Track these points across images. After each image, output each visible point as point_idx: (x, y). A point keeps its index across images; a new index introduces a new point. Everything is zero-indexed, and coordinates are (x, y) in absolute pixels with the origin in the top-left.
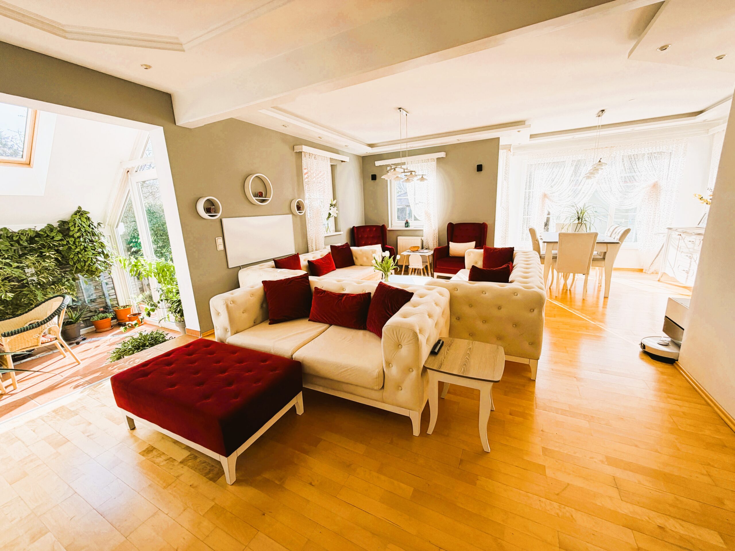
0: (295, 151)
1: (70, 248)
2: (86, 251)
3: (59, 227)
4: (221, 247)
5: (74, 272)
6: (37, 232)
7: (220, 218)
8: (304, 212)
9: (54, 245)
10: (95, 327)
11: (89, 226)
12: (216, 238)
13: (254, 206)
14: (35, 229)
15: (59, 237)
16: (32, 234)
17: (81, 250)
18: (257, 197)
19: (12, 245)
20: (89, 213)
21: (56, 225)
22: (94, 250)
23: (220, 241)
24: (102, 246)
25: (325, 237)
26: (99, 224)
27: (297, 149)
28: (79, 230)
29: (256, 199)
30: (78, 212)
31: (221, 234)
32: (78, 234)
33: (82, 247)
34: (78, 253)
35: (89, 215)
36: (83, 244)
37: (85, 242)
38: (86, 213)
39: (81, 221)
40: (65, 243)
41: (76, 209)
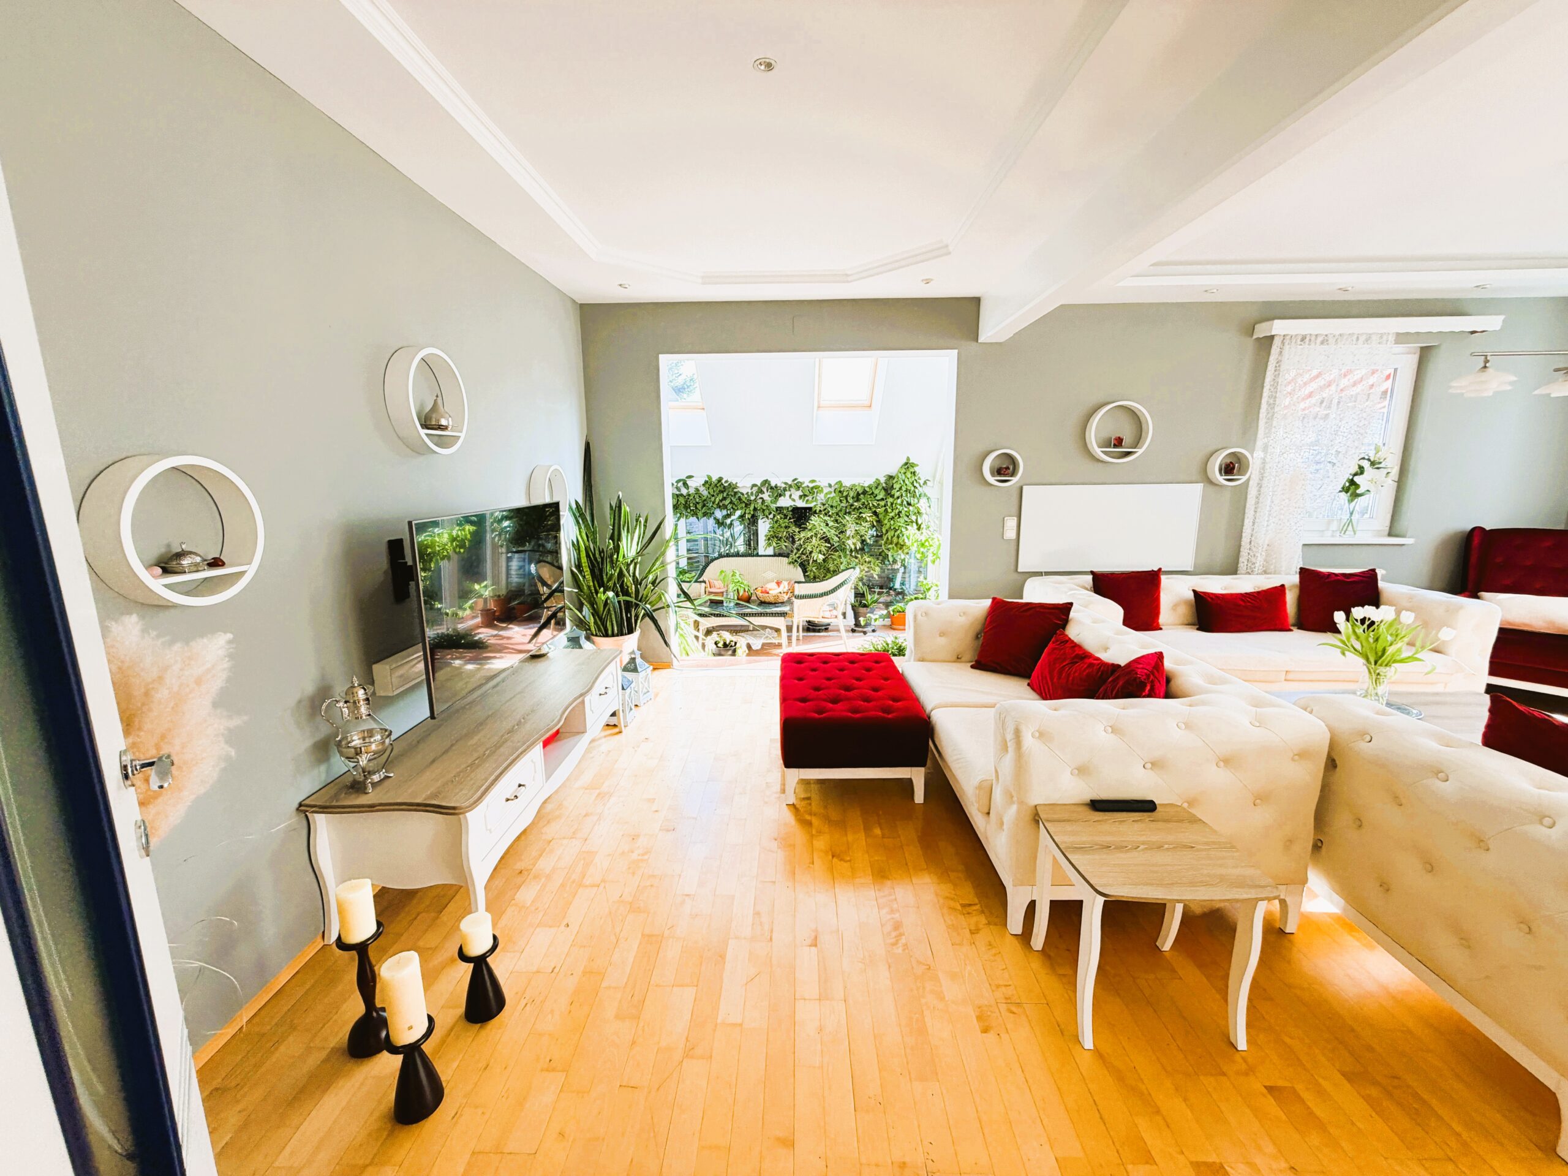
0: (1255, 337)
1: (886, 511)
2: (900, 517)
3: (884, 483)
4: (1010, 534)
5: (883, 542)
6: (864, 488)
7: (1020, 484)
8: (1244, 478)
9: (874, 505)
10: (891, 621)
11: (912, 483)
12: (1006, 519)
13: (1100, 464)
14: (863, 484)
15: (882, 495)
16: (860, 490)
17: (896, 515)
18: (1109, 446)
19: (841, 501)
20: (918, 465)
21: (883, 480)
22: (908, 516)
23: (1011, 523)
24: (918, 512)
25: (1304, 545)
26: (925, 483)
27: (1262, 331)
28: (900, 488)
29: (1102, 452)
30: (906, 464)
31: (1015, 509)
32: (897, 494)
33: (897, 511)
34: (892, 518)
35: (916, 469)
36: (899, 507)
37: (902, 504)
38: (913, 465)
39: (906, 476)
40: (882, 503)
41: (905, 461)
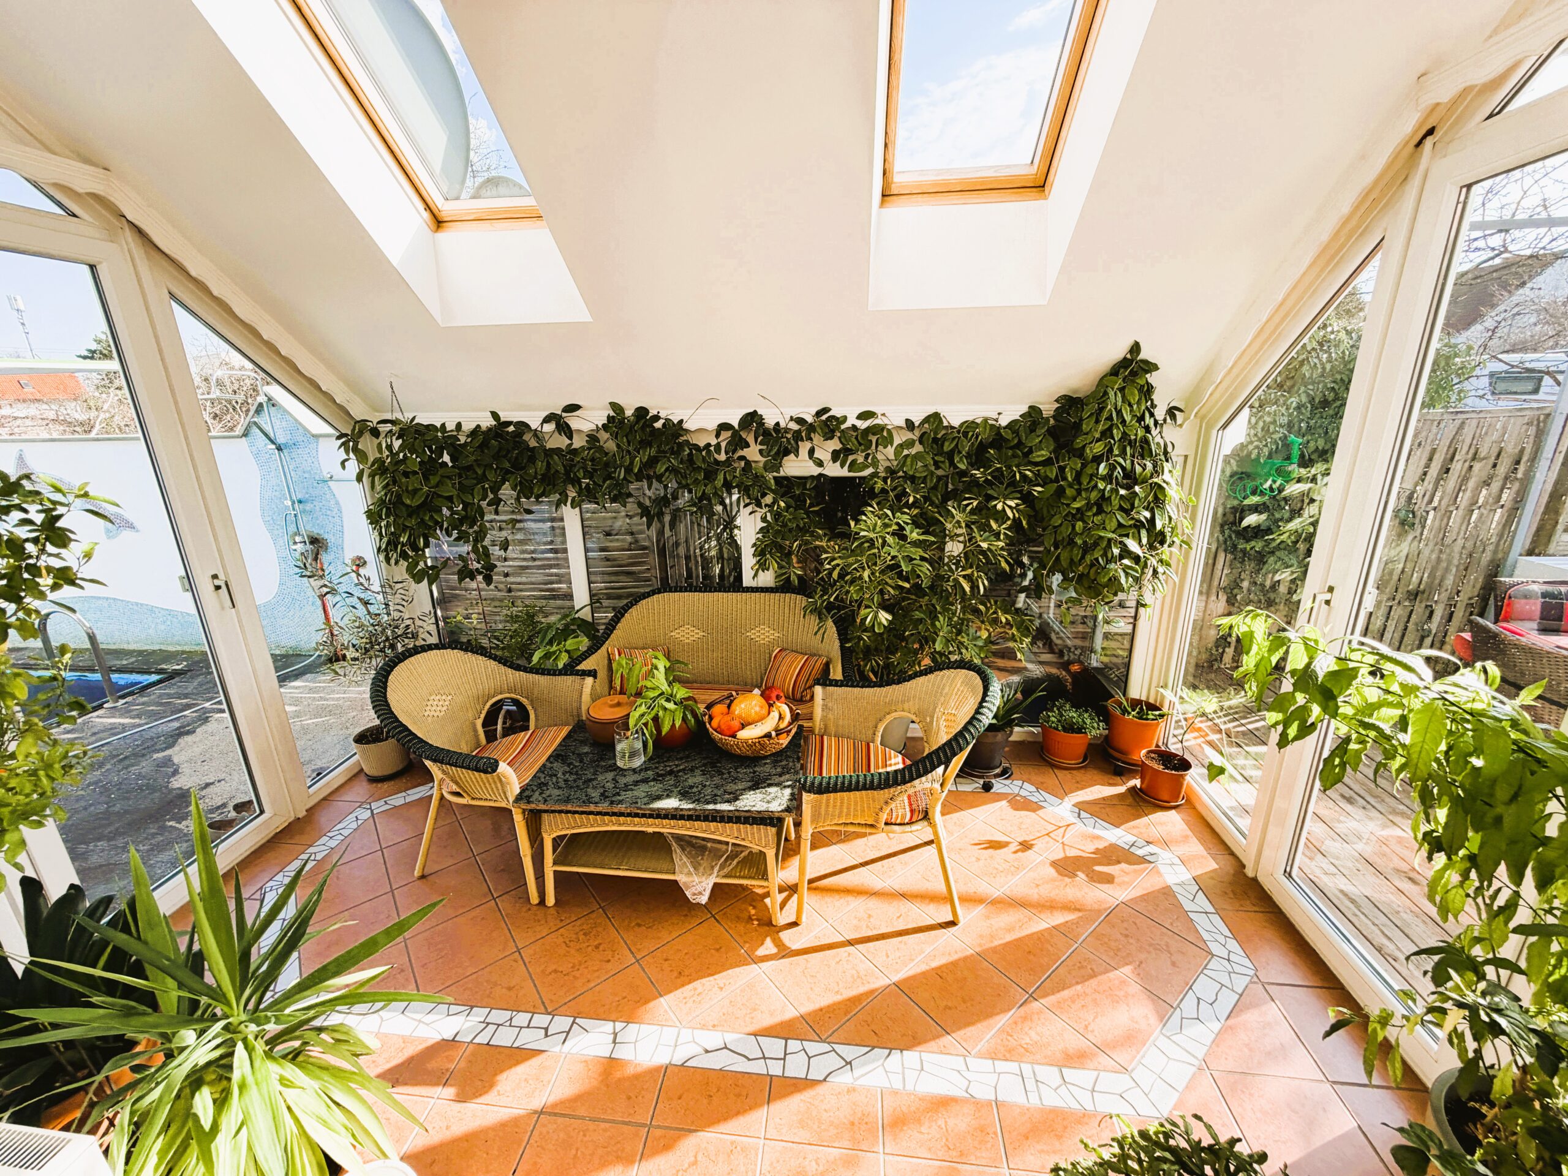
1: (1060, 494)
3: (1054, 417)
6: (997, 430)
9: (1024, 477)
11: (1141, 419)
14: (996, 420)
15: (1044, 452)
16: (986, 435)
17: (1088, 504)
20: (1157, 369)
21: (1048, 408)
22: (1127, 512)
26: (1172, 412)
30: (1124, 363)
35: (1152, 377)
36: (1101, 484)
38: (1147, 367)
39: (1124, 399)
